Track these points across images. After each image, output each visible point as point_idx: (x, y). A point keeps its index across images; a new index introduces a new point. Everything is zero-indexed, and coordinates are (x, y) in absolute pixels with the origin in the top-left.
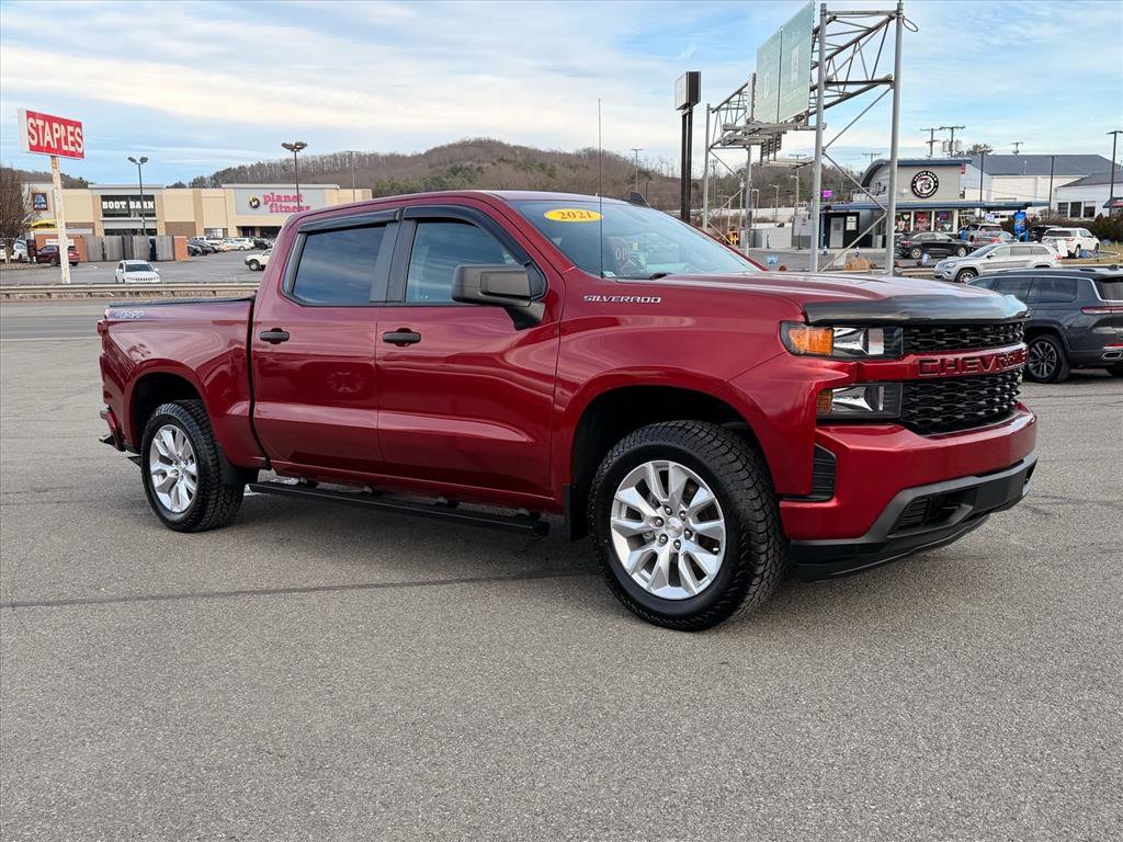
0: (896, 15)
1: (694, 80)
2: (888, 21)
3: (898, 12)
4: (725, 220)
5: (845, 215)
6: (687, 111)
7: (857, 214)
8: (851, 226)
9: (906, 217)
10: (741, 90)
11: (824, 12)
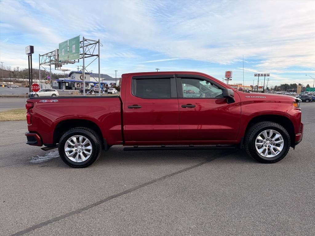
0: (98, 42)
1: (32, 48)
2: (96, 43)
3: (99, 41)
4: (25, 82)
5: (65, 83)
6: (30, 55)
7: (68, 83)
8: (67, 85)
9: (79, 84)
10: (52, 52)
11: (84, 39)
